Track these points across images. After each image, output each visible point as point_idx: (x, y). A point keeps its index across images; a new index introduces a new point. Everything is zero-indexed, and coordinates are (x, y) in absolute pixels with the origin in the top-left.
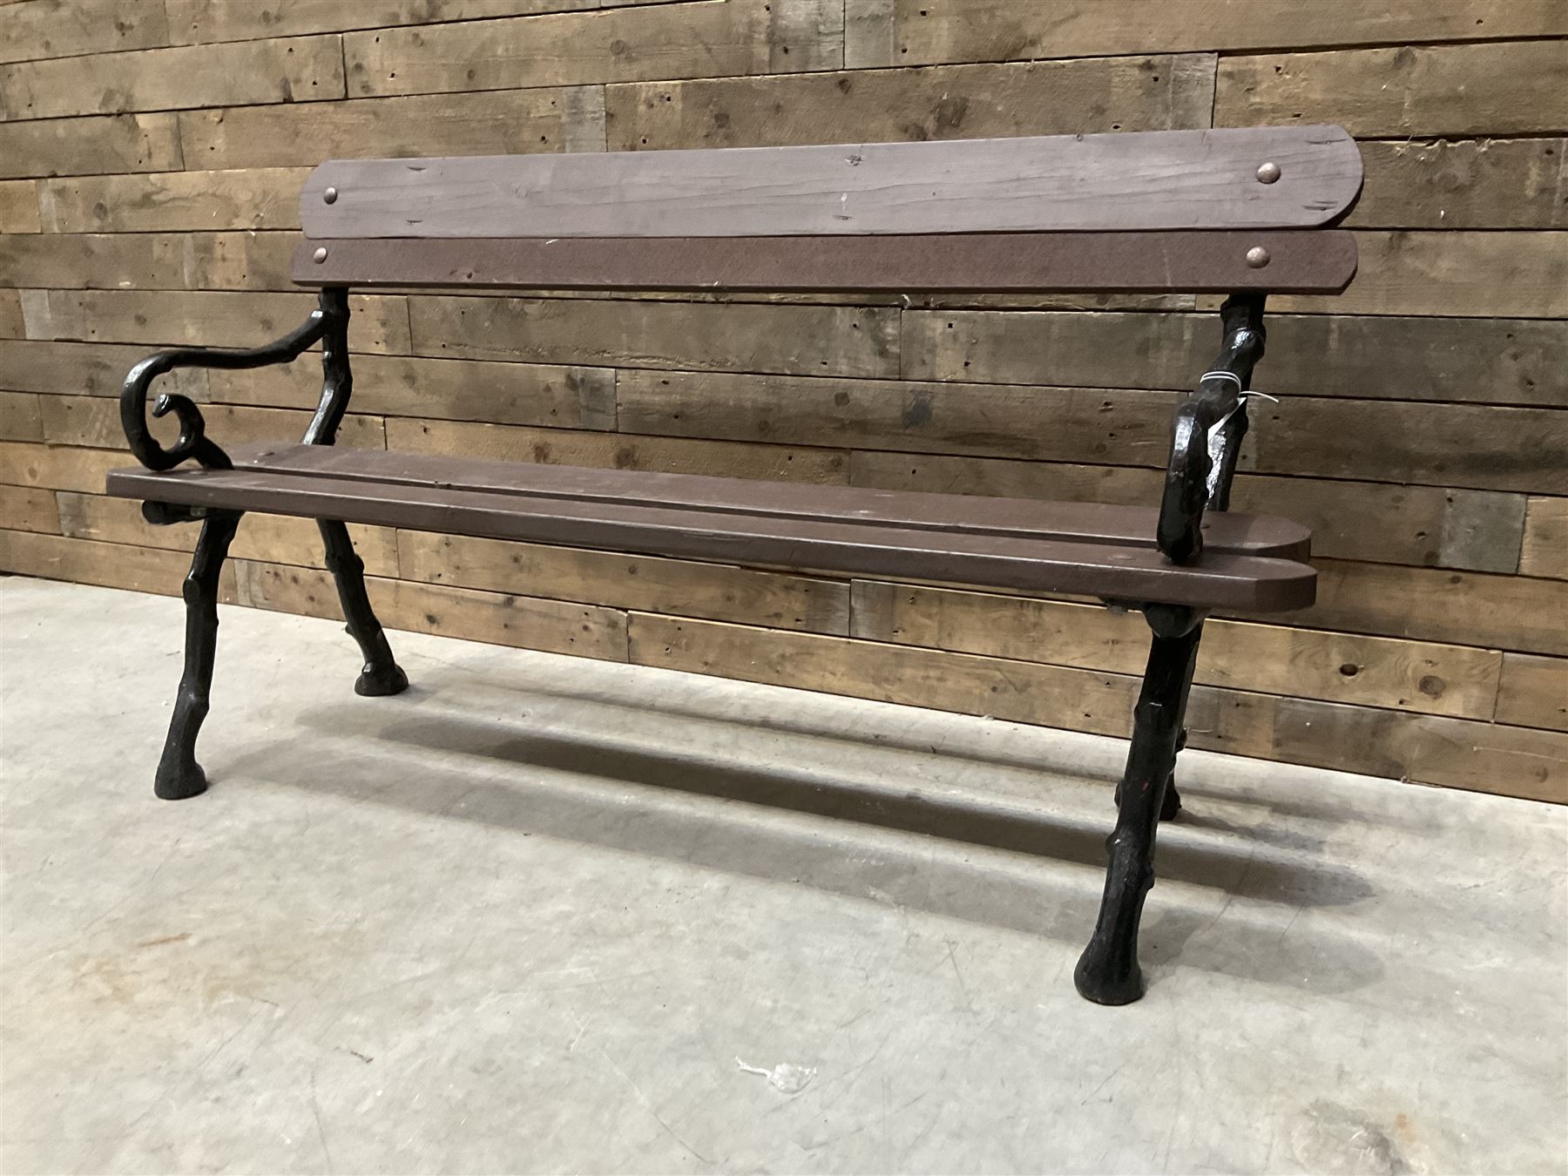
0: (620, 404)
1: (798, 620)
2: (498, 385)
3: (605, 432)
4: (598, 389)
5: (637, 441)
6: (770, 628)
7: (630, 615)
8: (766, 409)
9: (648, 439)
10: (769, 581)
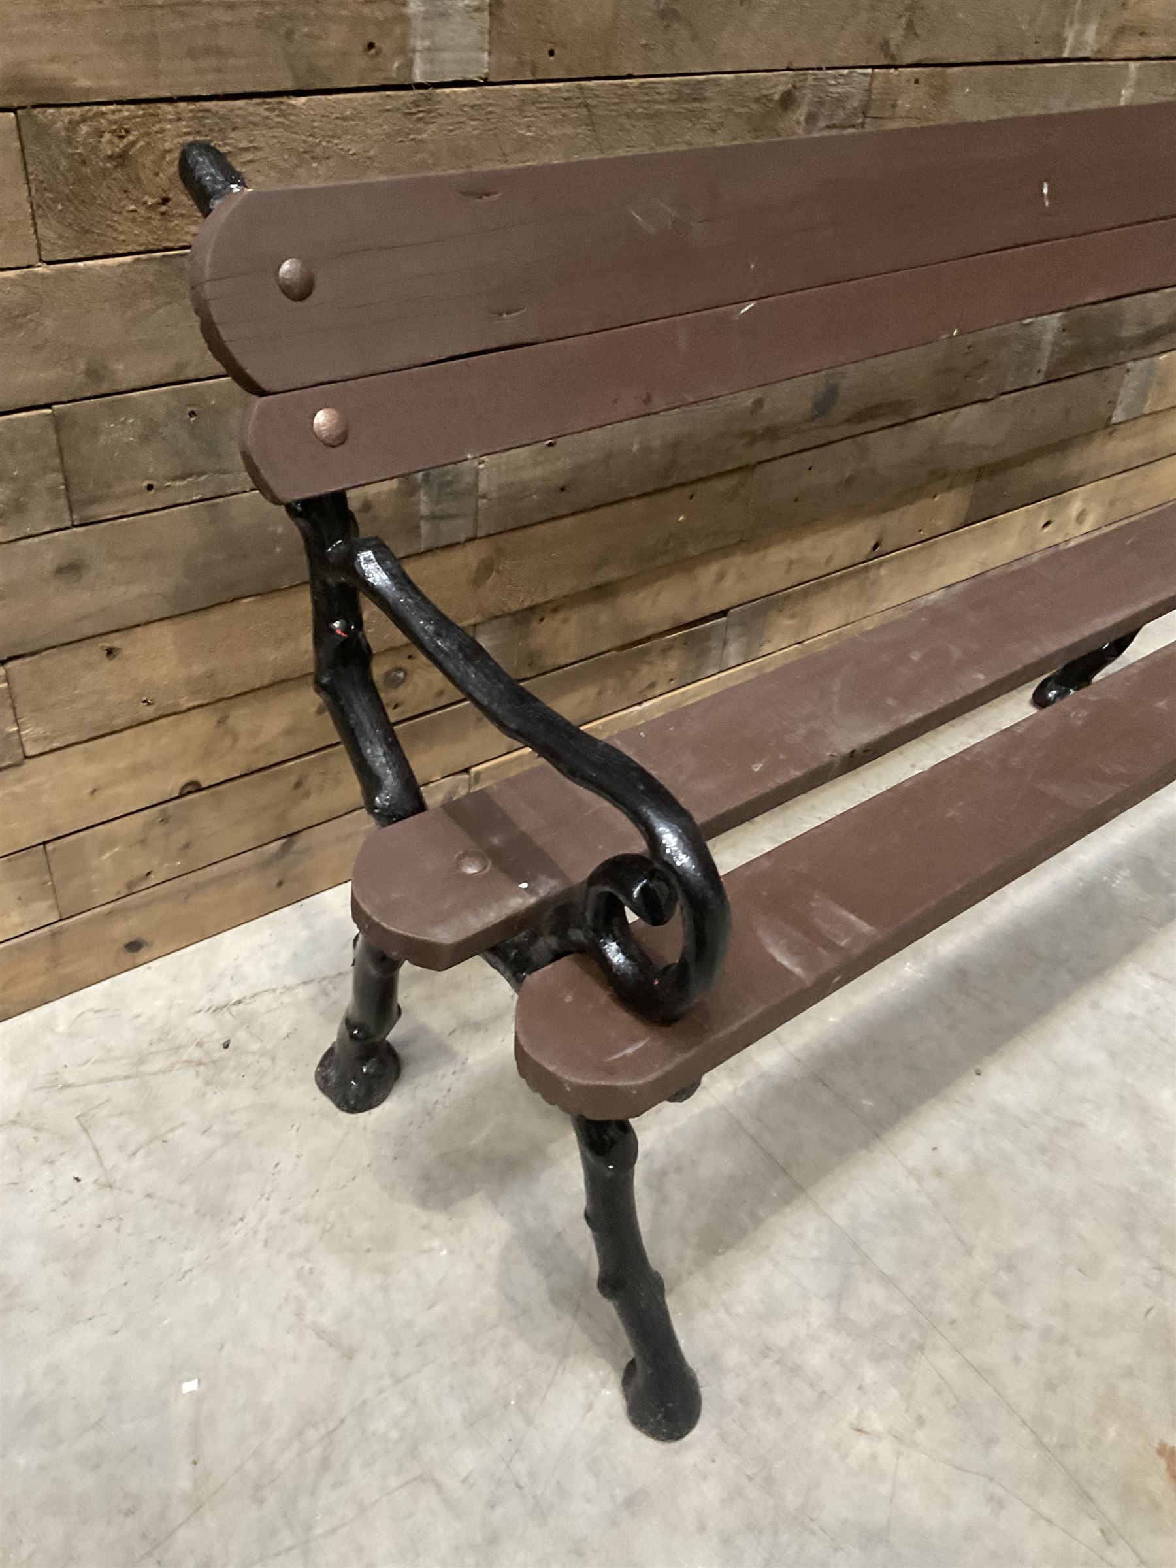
0: (484, 497)
1: (671, 680)
2: (271, 528)
3: (458, 543)
4: (449, 484)
5: (502, 540)
6: (639, 704)
7: (478, 774)
8: (676, 445)
9: (519, 534)
10: (646, 652)
